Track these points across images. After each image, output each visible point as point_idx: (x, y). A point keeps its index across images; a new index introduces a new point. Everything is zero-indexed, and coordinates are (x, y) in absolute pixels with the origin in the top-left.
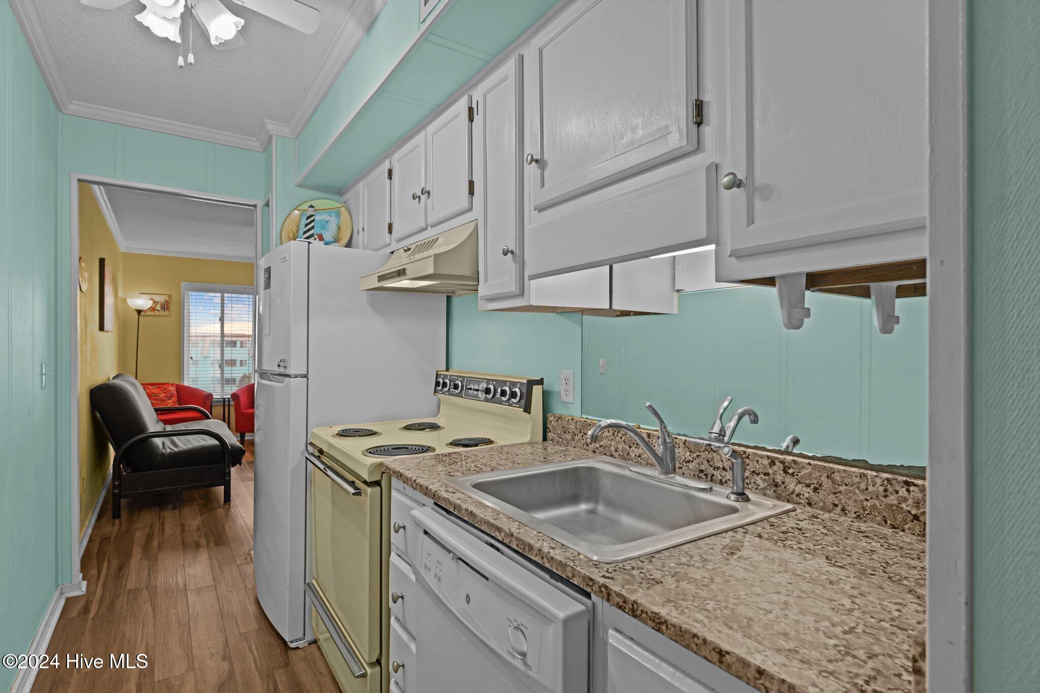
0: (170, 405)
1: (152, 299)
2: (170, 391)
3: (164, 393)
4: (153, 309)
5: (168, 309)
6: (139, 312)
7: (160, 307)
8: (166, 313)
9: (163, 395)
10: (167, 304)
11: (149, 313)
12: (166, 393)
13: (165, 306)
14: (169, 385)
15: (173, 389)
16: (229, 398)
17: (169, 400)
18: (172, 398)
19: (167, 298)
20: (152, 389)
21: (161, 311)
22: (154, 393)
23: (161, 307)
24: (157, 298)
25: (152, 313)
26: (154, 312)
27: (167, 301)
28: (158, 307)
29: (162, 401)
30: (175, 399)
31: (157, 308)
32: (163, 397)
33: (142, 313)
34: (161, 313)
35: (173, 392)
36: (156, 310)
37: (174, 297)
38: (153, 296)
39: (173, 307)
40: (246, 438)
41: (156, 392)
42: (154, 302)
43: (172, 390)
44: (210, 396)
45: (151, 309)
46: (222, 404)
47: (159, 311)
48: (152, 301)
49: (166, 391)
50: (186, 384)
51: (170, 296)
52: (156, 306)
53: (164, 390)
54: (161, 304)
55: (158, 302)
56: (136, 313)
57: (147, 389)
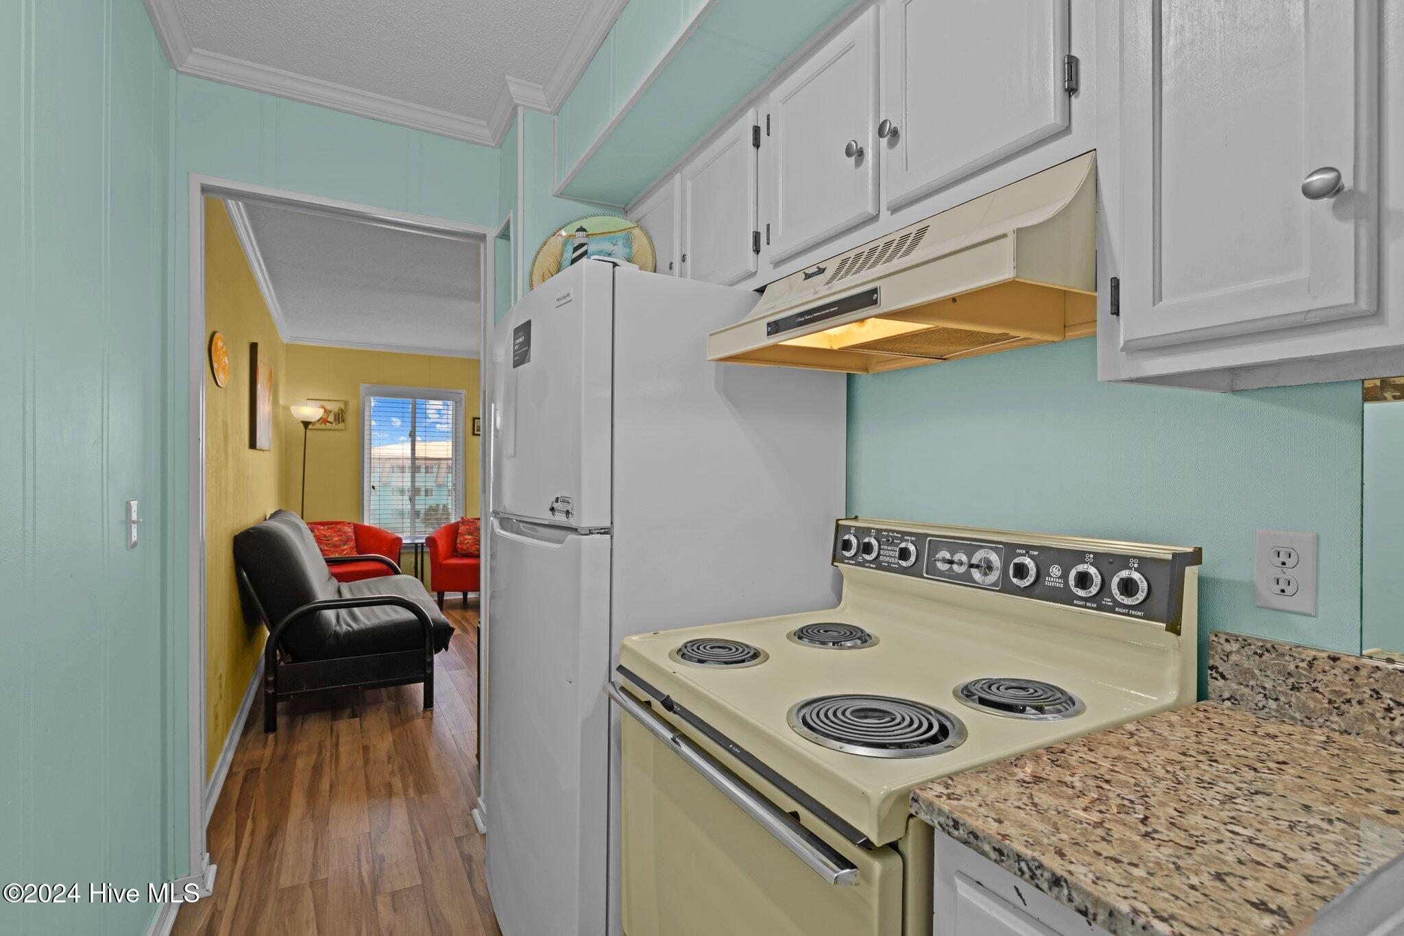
0: (346, 552)
1: (323, 407)
2: (345, 533)
3: (338, 536)
4: (323, 420)
5: (343, 420)
6: (306, 424)
7: (333, 418)
8: (341, 426)
9: (336, 539)
10: (342, 414)
11: (318, 426)
12: (341, 535)
13: (340, 417)
14: (344, 525)
15: (349, 530)
16: (422, 544)
17: (344, 545)
18: (348, 543)
19: (342, 406)
20: (323, 530)
21: (335, 423)
22: (325, 536)
23: (335, 418)
24: (330, 406)
25: (323, 426)
26: (325, 424)
27: (342, 410)
28: (331, 418)
29: (336, 546)
30: (352, 544)
31: (329, 419)
32: (337, 541)
33: (310, 427)
34: (334, 426)
35: (349, 534)
36: (328, 422)
37: (352, 405)
38: (323, 403)
39: (350, 418)
40: (445, 598)
41: (328, 534)
42: (325, 411)
43: (349, 532)
44: (400, 540)
45: (321, 421)
46: (414, 551)
47: (332, 423)
48: (323, 410)
49: (341, 533)
50: (366, 523)
51: (346, 403)
52: (328, 416)
53: (338, 531)
54: (335, 414)
55: (330, 412)
56: (302, 426)
57: (316, 531)
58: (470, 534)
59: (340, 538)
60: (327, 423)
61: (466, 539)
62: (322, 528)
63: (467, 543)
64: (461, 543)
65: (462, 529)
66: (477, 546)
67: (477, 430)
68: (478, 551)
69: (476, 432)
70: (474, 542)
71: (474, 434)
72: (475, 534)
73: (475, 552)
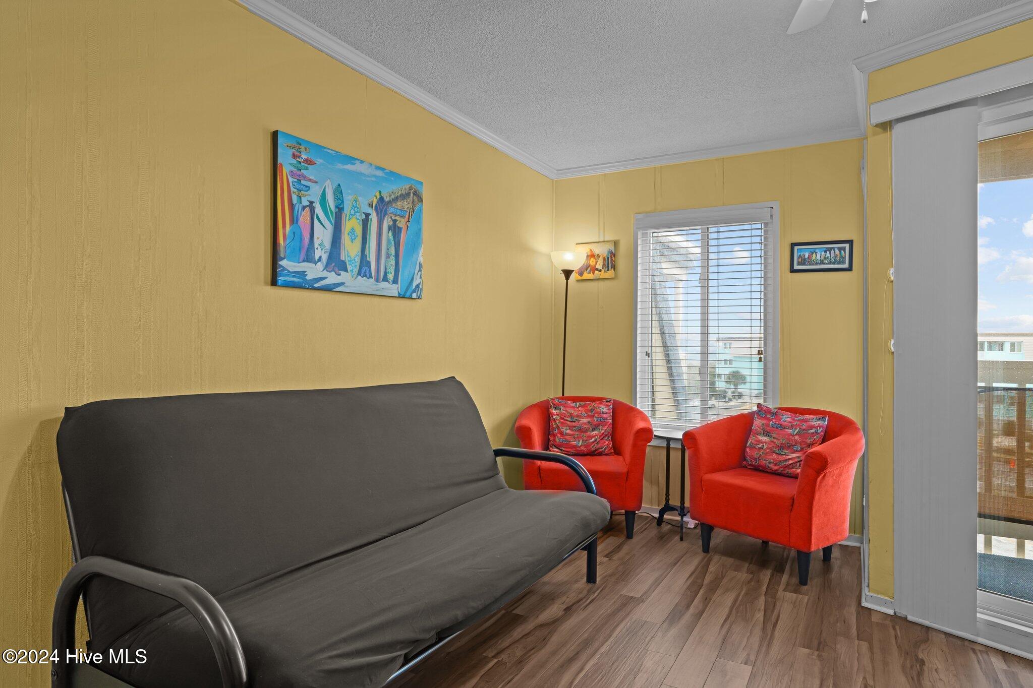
0: (593, 440)
1: (591, 251)
2: (599, 413)
3: (588, 416)
4: (588, 268)
5: (614, 267)
6: (568, 273)
7: (602, 264)
8: (611, 273)
9: (585, 420)
10: (611, 257)
11: (586, 276)
12: (592, 417)
13: (611, 262)
14: (601, 403)
15: (604, 409)
17: (594, 430)
18: (600, 427)
19: (613, 248)
20: (574, 407)
21: (603, 271)
22: (571, 416)
23: (604, 263)
24: (597, 249)
25: (591, 276)
26: (591, 273)
27: (612, 253)
28: (599, 266)
29: (581, 430)
30: (605, 429)
31: (596, 266)
32: (585, 424)
33: (573, 277)
34: (603, 275)
35: (605, 416)
36: (597, 270)
37: (623, 248)
38: (591, 246)
39: (622, 262)
42: (592, 256)
43: (604, 413)
44: (647, 431)
47: (600, 271)
51: (616, 243)
52: (596, 263)
53: (591, 411)
54: (604, 259)
55: (599, 256)
56: (563, 276)
57: (562, 408)
58: (767, 433)
59: (589, 420)
60: (596, 272)
61: (759, 442)
62: (573, 404)
63: (760, 448)
64: (752, 447)
65: (758, 423)
66: (775, 456)
67: (799, 264)
68: (776, 465)
69: (796, 267)
70: (770, 449)
71: (793, 271)
72: (774, 435)
73: (771, 465)
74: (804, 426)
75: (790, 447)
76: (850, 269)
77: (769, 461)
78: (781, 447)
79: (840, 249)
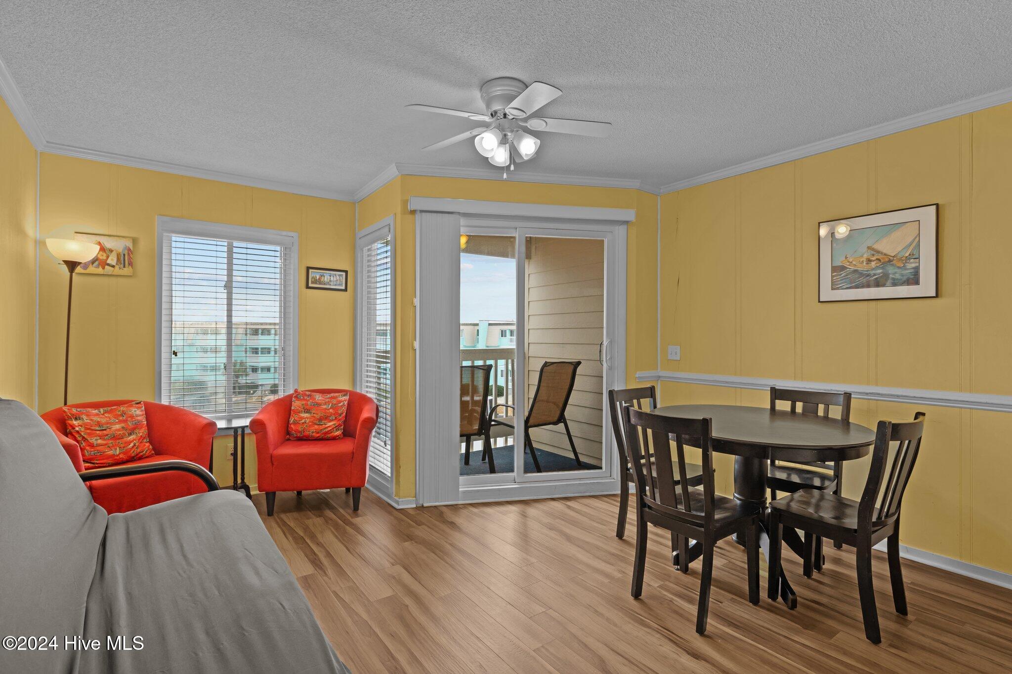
0: (132, 445)
1: (99, 244)
2: (132, 417)
3: (120, 422)
5: (131, 264)
6: (72, 265)
7: (115, 260)
8: (127, 271)
9: (118, 426)
10: (129, 254)
11: (92, 269)
12: (125, 421)
13: (126, 259)
14: (131, 406)
15: (138, 413)
16: (243, 428)
17: (130, 434)
18: (137, 431)
19: (130, 244)
20: (97, 415)
21: (117, 267)
22: (99, 424)
23: (118, 259)
24: (108, 243)
25: (100, 270)
26: (104, 268)
27: (129, 250)
28: (112, 260)
29: (115, 438)
30: (143, 432)
31: (109, 261)
32: (119, 430)
33: (79, 269)
34: (116, 271)
35: (139, 418)
36: (108, 265)
37: (143, 245)
38: (99, 238)
39: (141, 261)
41: (103, 421)
42: (102, 249)
43: (137, 416)
44: (212, 425)
45: (97, 263)
46: (232, 437)
47: (113, 266)
48: (98, 247)
49: (124, 418)
50: (165, 401)
51: (135, 241)
52: (108, 257)
53: (122, 415)
54: (118, 255)
55: (111, 251)
56: (65, 269)
57: (84, 417)
58: (307, 411)
59: (123, 425)
60: (107, 267)
61: (302, 418)
62: (96, 411)
63: (303, 423)
64: (295, 423)
65: (296, 405)
66: (316, 427)
67: (313, 283)
68: (318, 433)
69: (310, 285)
70: (312, 422)
71: (308, 287)
72: (314, 412)
73: (314, 434)
74: (334, 401)
75: (327, 418)
76: (346, 290)
77: (312, 431)
78: (320, 419)
79: (339, 275)
